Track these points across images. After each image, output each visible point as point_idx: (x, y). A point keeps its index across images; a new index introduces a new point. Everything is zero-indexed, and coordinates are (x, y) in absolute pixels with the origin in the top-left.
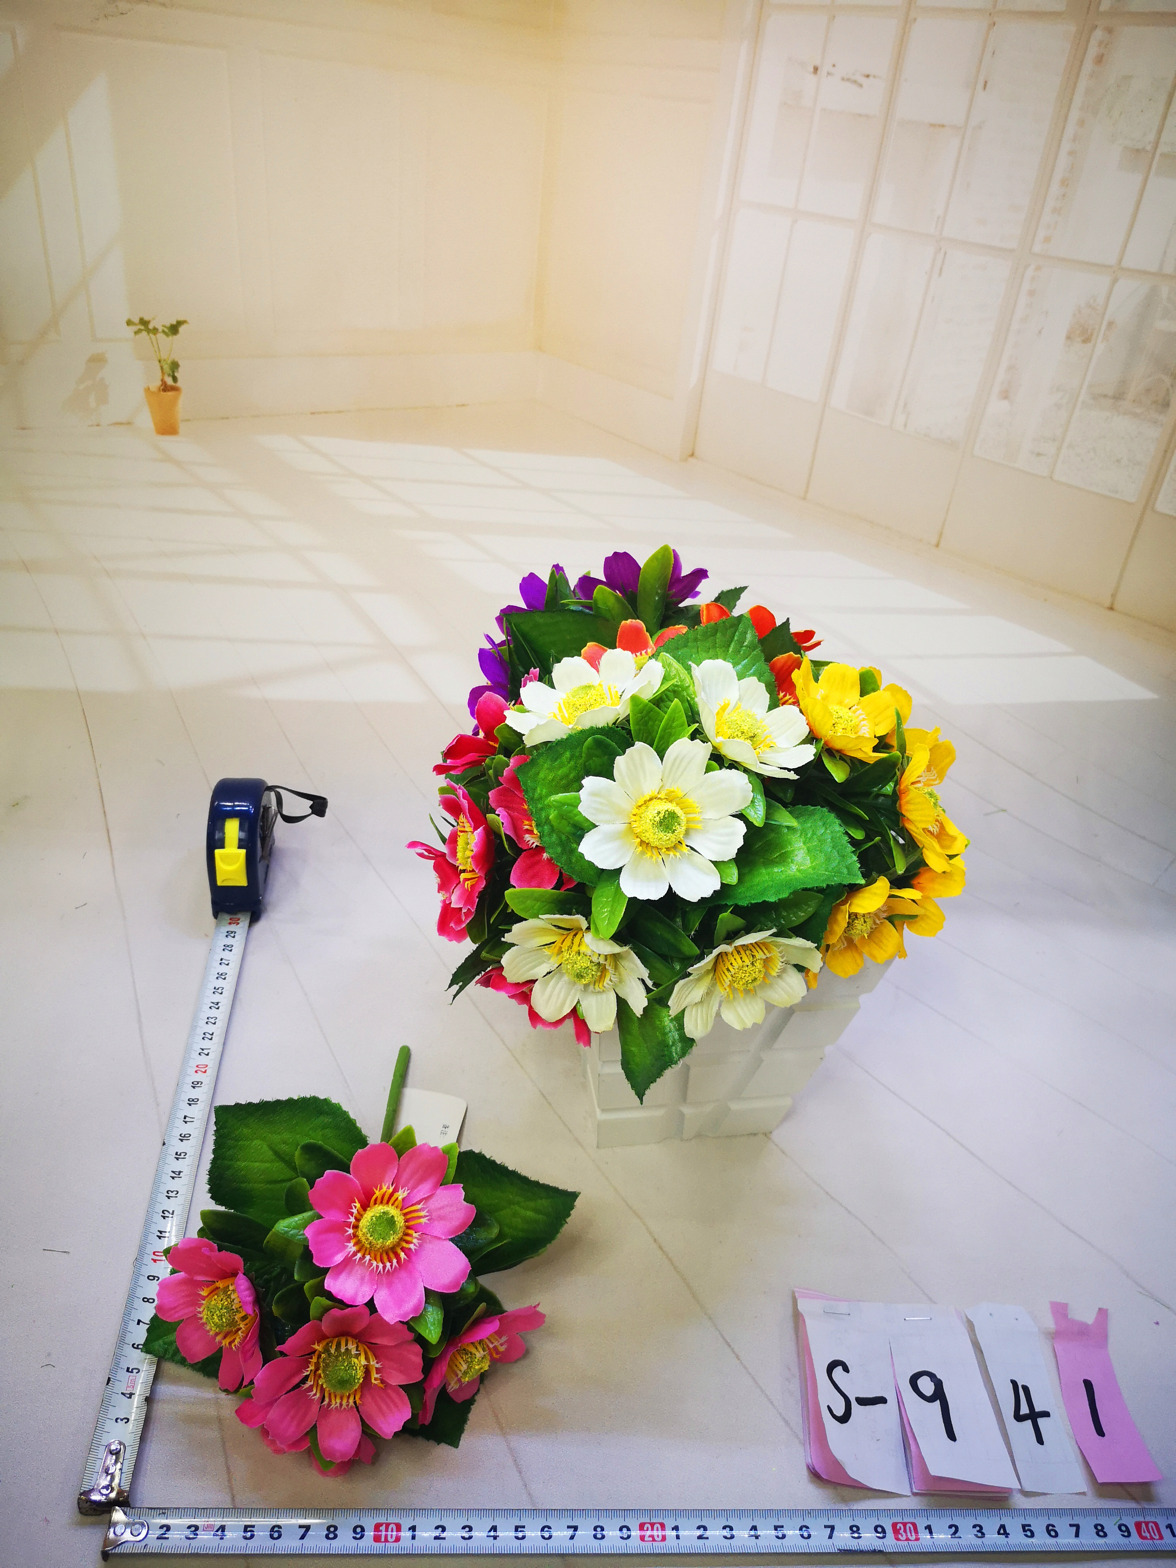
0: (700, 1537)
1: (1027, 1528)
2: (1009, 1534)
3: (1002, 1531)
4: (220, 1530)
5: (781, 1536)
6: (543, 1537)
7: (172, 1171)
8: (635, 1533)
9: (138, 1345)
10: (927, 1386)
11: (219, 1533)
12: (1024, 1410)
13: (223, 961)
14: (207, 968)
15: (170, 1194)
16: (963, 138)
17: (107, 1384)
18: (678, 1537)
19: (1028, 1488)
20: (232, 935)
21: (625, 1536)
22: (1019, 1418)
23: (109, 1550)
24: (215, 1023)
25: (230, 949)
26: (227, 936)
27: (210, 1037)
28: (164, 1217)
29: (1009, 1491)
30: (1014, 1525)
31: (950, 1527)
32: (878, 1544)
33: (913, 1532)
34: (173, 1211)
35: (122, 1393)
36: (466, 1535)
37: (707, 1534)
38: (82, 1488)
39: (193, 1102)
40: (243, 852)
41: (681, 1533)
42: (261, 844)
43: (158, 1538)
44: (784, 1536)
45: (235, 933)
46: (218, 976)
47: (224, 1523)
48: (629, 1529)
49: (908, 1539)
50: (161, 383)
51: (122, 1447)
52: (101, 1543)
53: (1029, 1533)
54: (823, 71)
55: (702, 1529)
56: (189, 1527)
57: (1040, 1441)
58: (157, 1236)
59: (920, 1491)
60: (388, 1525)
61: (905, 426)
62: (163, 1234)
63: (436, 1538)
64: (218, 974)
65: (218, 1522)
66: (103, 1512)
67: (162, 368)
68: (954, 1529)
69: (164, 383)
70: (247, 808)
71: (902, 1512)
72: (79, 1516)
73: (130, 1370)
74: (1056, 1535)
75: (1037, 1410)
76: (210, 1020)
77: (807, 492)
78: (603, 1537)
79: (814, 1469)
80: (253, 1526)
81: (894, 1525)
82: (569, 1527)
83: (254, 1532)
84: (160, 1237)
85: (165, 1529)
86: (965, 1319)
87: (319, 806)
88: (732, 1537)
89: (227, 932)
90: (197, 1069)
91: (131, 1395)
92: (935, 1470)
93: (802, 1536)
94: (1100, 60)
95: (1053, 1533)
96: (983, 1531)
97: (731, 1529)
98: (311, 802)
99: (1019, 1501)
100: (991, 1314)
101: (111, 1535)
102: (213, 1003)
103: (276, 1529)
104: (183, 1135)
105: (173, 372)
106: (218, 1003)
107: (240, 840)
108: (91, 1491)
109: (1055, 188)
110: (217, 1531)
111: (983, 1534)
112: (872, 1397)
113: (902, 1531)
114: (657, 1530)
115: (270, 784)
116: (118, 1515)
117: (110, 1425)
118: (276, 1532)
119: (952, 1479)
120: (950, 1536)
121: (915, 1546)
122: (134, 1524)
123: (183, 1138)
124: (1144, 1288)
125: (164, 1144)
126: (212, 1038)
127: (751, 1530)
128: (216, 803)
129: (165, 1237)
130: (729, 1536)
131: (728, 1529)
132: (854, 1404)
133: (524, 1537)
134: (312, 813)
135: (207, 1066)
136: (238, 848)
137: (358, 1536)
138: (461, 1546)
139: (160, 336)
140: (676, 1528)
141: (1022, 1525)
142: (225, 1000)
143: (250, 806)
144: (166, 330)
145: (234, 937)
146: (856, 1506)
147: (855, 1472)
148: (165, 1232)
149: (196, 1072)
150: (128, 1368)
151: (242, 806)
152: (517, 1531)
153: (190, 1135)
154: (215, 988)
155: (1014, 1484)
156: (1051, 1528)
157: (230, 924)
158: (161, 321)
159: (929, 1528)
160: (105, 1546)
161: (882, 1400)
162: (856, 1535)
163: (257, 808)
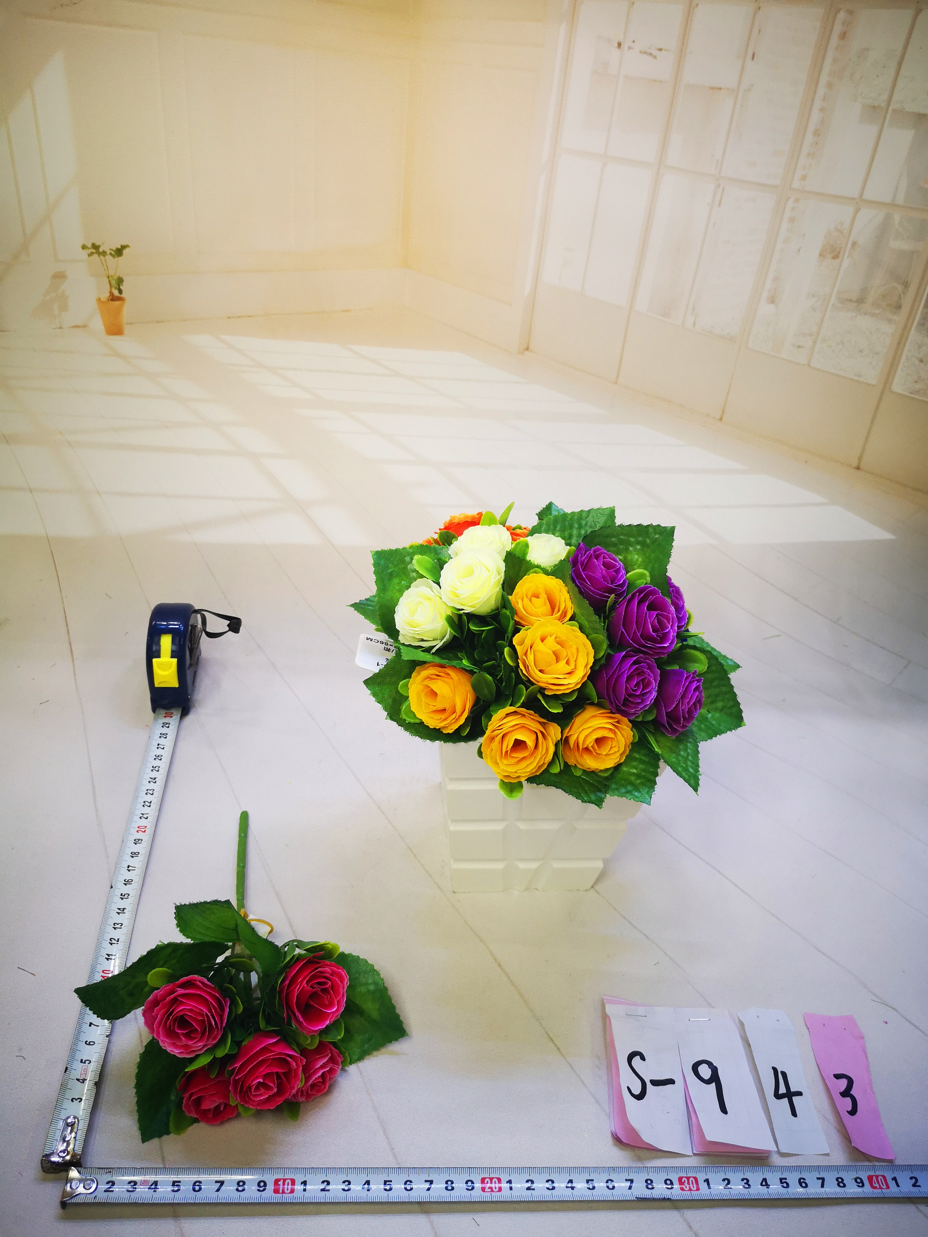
0: (528, 1189)
1: (783, 1181)
2: (769, 1185)
3: (764, 1183)
4: (154, 1185)
5: (591, 1187)
6: (406, 1189)
7: (118, 908)
8: (478, 1185)
9: (90, 1042)
10: (705, 1072)
11: (153, 1187)
12: (782, 1090)
13: (160, 746)
14: (147, 750)
15: (117, 926)
16: (736, 99)
17: (65, 1072)
18: (511, 1188)
19: (783, 1150)
20: (167, 726)
21: (470, 1188)
22: (778, 1096)
23: (67, 1200)
24: (152, 794)
25: (165, 736)
26: (162, 727)
27: (149, 805)
28: (111, 944)
29: (769, 1152)
30: (773, 1179)
31: (724, 1180)
32: (667, 1194)
33: (694, 1184)
34: (118, 939)
35: (78, 1080)
36: (346, 1188)
37: (534, 1186)
38: (45, 1152)
39: (134, 855)
40: (175, 660)
41: (513, 1185)
42: (190, 654)
43: (105, 1191)
44: (594, 1188)
45: (169, 724)
46: (155, 757)
47: (156, 1179)
48: (473, 1183)
49: (690, 1190)
50: (108, 294)
51: (76, 1120)
52: (60, 1194)
53: (785, 1185)
54: (625, 46)
55: (530, 1182)
56: (130, 1182)
57: (794, 1114)
58: (106, 958)
59: (698, 1152)
60: (284, 1180)
61: (694, 325)
62: (111, 957)
63: (323, 1190)
64: (155, 756)
65: (152, 1178)
66: (61, 1171)
67: (110, 282)
68: (726, 1181)
69: (111, 293)
70: (177, 627)
71: (686, 1169)
72: (43, 1174)
73: (83, 1061)
74: (806, 1186)
75: (792, 1090)
76: (149, 791)
77: (618, 377)
78: (453, 1189)
79: (616, 1135)
80: (180, 1182)
81: (680, 1179)
82: (426, 1181)
83: (180, 1186)
84: (108, 959)
85: (111, 1184)
86: (737, 1021)
87: (235, 625)
88: (554, 1188)
89: (163, 723)
90: (138, 829)
91: (84, 1081)
92: (710, 1136)
93: (608, 1187)
94: (843, 36)
95: (804, 1185)
96: (749, 1183)
97: (553, 1182)
98: (229, 622)
99: (777, 1160)
100: (758, 1016)
101: (68, 1189)
102: (151, 778)
103: (197, 1184)
104: (126, 881)
105: (119, 286)
106: (155, 778)
107: (172, 651)
108: (52, 1154)
109: (809, 138)
110: (151, 1185)
111: (749, 1185)
112: (663, 1079)
113: (686, 1184)
114: (495, 1183)
115: (197, 608)
116: (74, 1173)
117: (67, 1104)
118: (197, 1186)
119: (723, 1143)
120: (723, 1187)
121: (695, 1195)
122: (87, 1180)
123: (127, 882)
124: (877, 997)
125: (112, 887)
126: (150, 805)
127: (568, 1183)
128: (154, 622)
129: (111, 959)
130: (551, 1188)
131: (550, 1182)
132: (649, 1085)
133: (391, 1189)
134: (229, 630)
135: (146, 827)
136: (171, 658)
137: (262, 1189)
138: (342, 1196)
139: (109, 257)
140: (510, 1182)
141: (780, 1178)
142: (160, 776)
143: (180, 624)
144: (113, 253)
145: (168, 727)
146: (649, 1164)
147: (647, 1137)
148: (112, 955)
149: (137, 831)
150: (82, 1060)
151: (174, 625)
152: (386, 1185)
153: (132, 880)
154: (153, 767)
155: (772, 1147)
156: (802, 1180)
157: (165, 717)
158: (109, 246)
159: (707, 1181)
160: (63, 1197)
161: (671, 1082)
162: (650, 1186)
163: (186, 625)
